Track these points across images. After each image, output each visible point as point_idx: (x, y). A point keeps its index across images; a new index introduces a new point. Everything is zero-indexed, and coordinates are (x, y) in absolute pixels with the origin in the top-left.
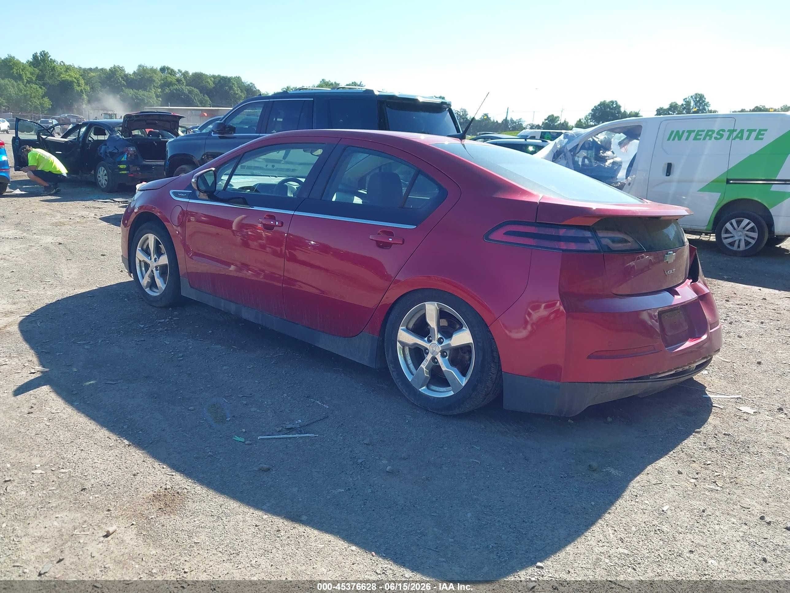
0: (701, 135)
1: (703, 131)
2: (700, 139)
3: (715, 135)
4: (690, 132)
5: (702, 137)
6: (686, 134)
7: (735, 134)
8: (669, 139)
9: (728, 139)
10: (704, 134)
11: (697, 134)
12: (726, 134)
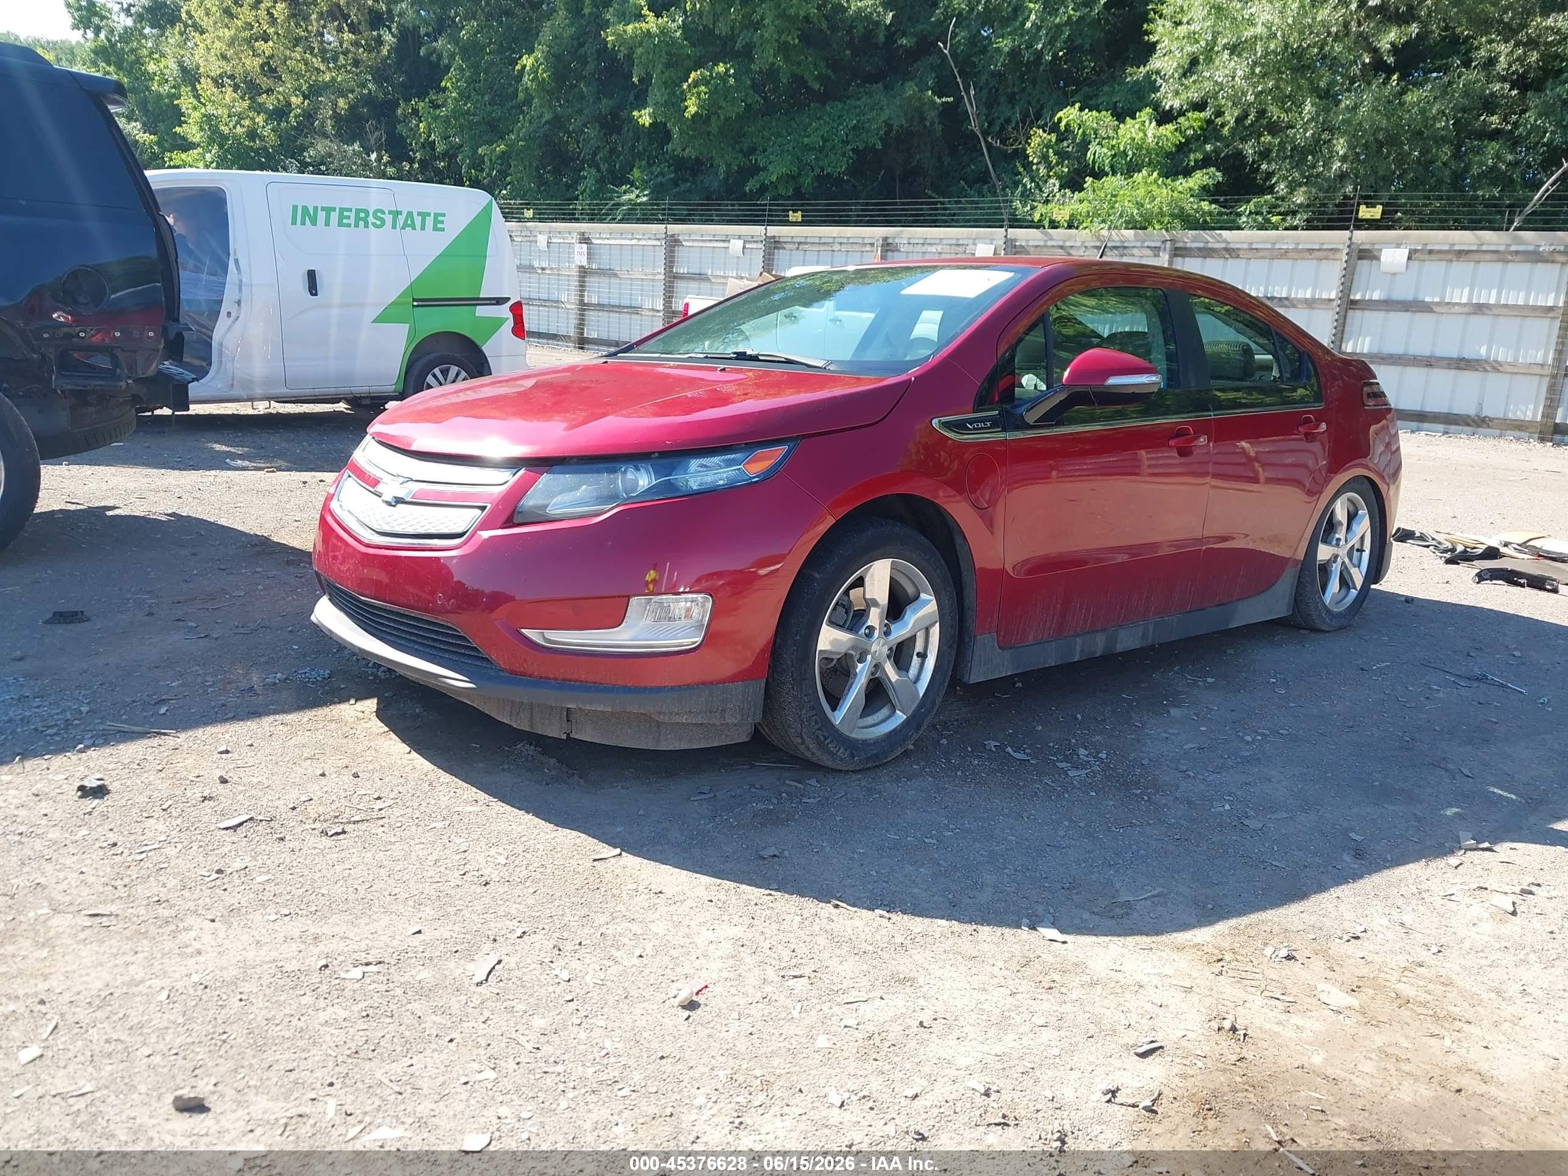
0: (348, 217)
1: (350, 210)
2: (349, 225)
3: (371, 219)
4: (328, 210)
5: (352, 221)
6: (322, 215)
7: (401, 219)
8: (294, 222)
9: (394, 227)
10: (353, 215)
11: (341, 217)
12: (389, 219)
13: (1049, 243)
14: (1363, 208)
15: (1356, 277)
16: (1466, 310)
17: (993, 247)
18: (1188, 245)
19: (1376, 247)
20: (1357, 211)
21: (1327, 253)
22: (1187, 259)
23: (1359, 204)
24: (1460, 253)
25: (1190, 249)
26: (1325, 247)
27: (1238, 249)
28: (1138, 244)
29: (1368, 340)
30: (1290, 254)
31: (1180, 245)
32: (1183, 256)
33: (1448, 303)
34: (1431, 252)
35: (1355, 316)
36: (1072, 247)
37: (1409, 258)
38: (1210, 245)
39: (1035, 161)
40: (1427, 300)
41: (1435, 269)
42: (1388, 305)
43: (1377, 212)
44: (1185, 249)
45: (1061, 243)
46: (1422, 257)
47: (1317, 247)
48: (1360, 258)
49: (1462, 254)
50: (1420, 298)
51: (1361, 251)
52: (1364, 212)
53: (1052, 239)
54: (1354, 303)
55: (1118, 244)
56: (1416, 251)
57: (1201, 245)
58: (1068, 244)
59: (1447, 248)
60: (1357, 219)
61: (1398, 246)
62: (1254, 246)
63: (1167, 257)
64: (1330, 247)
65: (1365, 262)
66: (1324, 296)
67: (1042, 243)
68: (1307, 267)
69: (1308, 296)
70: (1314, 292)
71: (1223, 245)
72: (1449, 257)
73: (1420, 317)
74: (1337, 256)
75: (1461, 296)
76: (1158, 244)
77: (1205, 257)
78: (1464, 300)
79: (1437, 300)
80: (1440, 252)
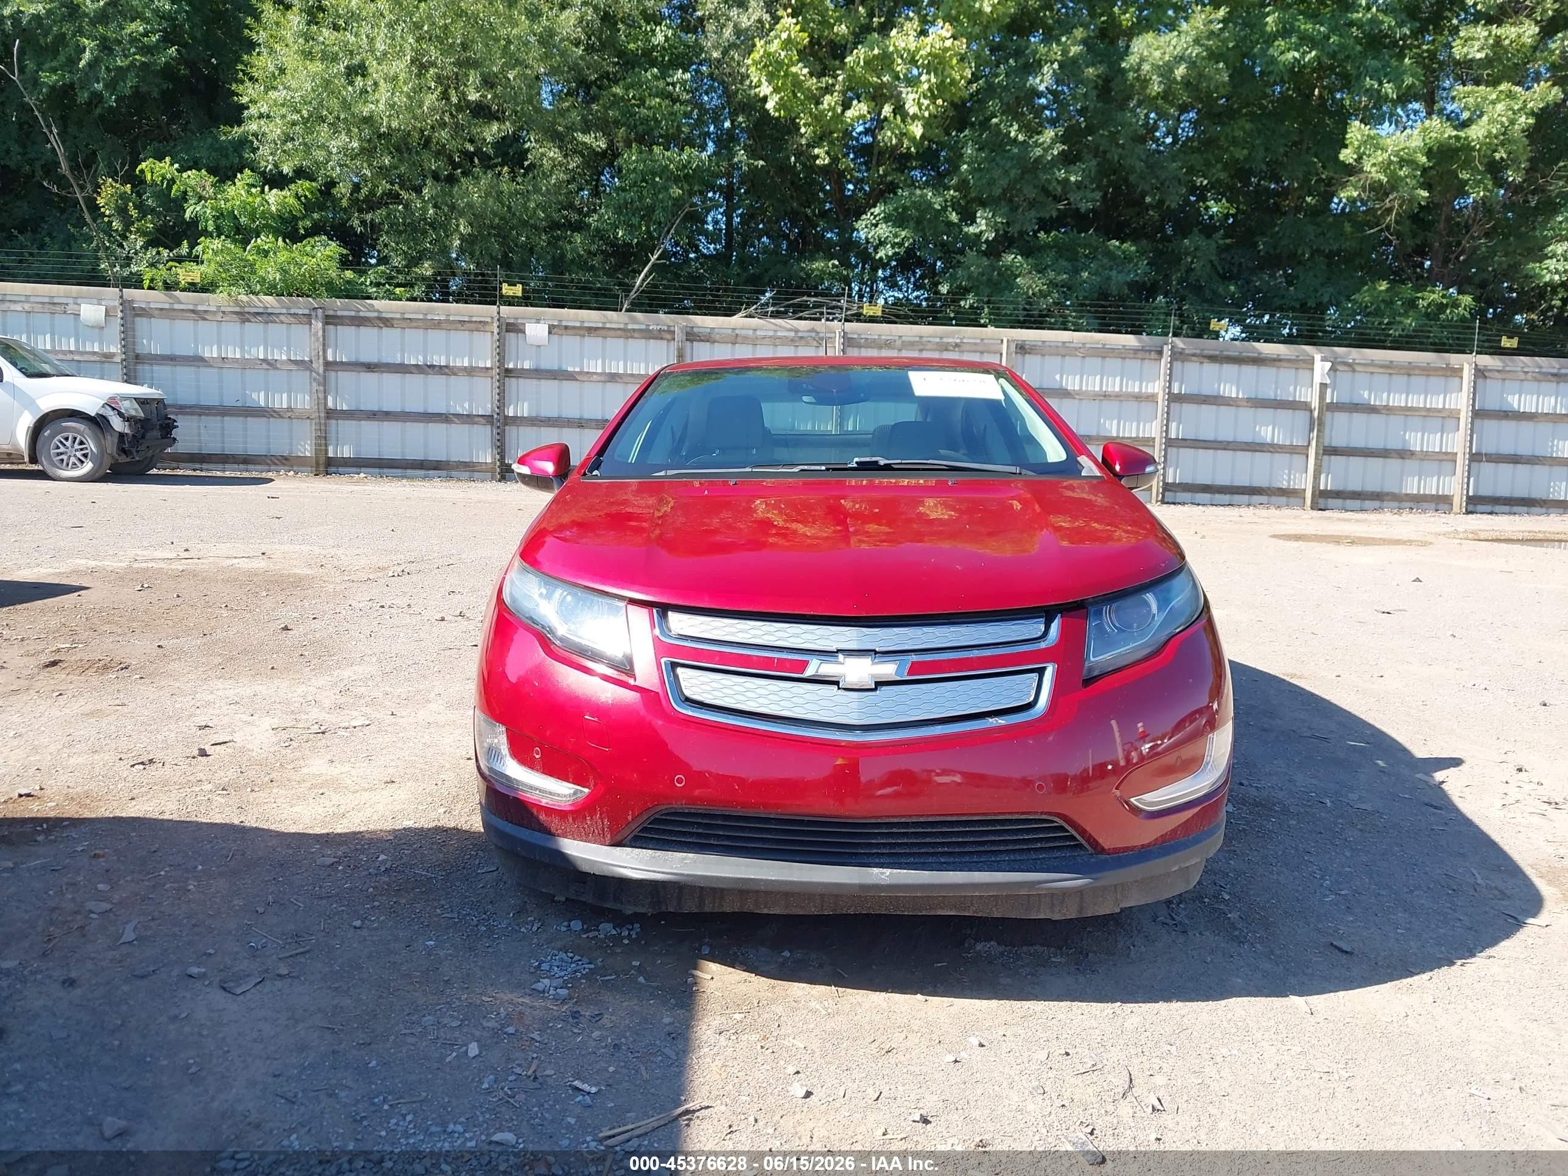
13: (176, 306)
14: (505, 286)
15: (507, 348)
16: (602, 378)
17: (104, 308)
18: (339, 313)
19: (520, 321)
20: (501, 289)
21: (480, 326)
22: (339, 327)
23: (501, 283)
24: (590, 329)
25: (342, 317)
26: (474, 319)
27: (392, 319)
28: (284, 311)
29: (526, 404)
30: (444, 325)
31: (331, 313)
32: (336, 325)
33: (588, 373)
34: (566, 327)
35: (512, 383)
36: (206, 311)
37: (550, 333)
38: (361, 314)
39: (108, 212)
40: (570, 369)
41: (571, 342)
42: (538, 373)
43: (518, 290)
44: (336, 317)
45: (191, 307)
46: (560, 332)
47: (466, 319)
48: (507, 331)
49: (591, 331)
50: (564, 367)
51: (508, 324)
52: (507, 290)
53: (180, 303)
54: (508, 371)
55: (261, 310)
56: (554, 326)
57: (353, 314)
58: (200, 308)
59: (578, 324)
60: (502, 296)
61: (538, 321)
62: (407, 316)
63: (320, 325)
64: (478, 319)
65: (512, 334)
66: (481, 365)
67: (167, 306)
68: (460, 337)
69: (466, 364)
70: (470, 362)
71: (375, 314)
72: (582, 332)
73: (566, 384)
74: (487, 328)
75: (596, 366)
76: (307, 312)
77: (359, 326)
78: (599, 370)
79: (577, 369)
80: (574, 328)
